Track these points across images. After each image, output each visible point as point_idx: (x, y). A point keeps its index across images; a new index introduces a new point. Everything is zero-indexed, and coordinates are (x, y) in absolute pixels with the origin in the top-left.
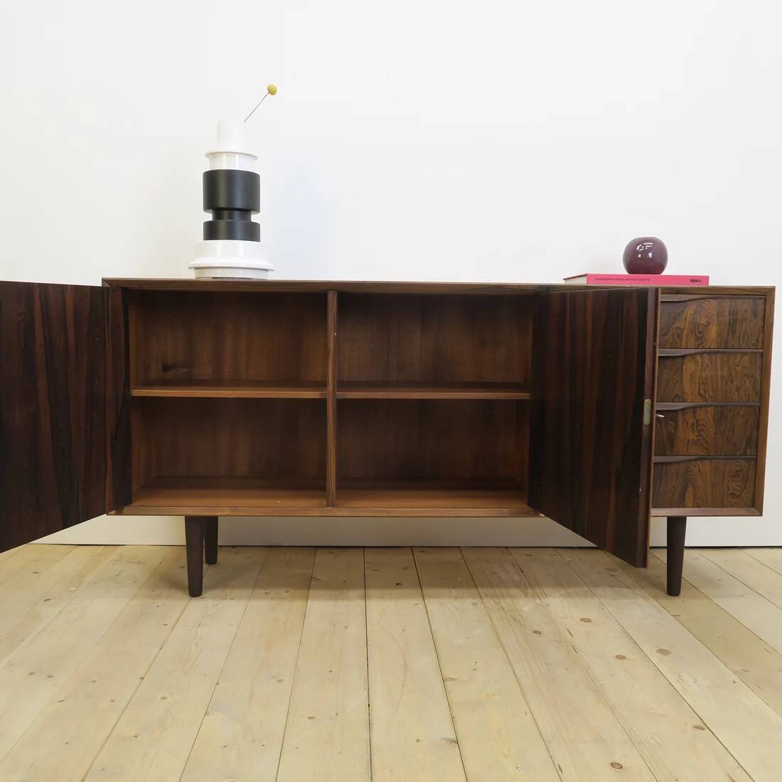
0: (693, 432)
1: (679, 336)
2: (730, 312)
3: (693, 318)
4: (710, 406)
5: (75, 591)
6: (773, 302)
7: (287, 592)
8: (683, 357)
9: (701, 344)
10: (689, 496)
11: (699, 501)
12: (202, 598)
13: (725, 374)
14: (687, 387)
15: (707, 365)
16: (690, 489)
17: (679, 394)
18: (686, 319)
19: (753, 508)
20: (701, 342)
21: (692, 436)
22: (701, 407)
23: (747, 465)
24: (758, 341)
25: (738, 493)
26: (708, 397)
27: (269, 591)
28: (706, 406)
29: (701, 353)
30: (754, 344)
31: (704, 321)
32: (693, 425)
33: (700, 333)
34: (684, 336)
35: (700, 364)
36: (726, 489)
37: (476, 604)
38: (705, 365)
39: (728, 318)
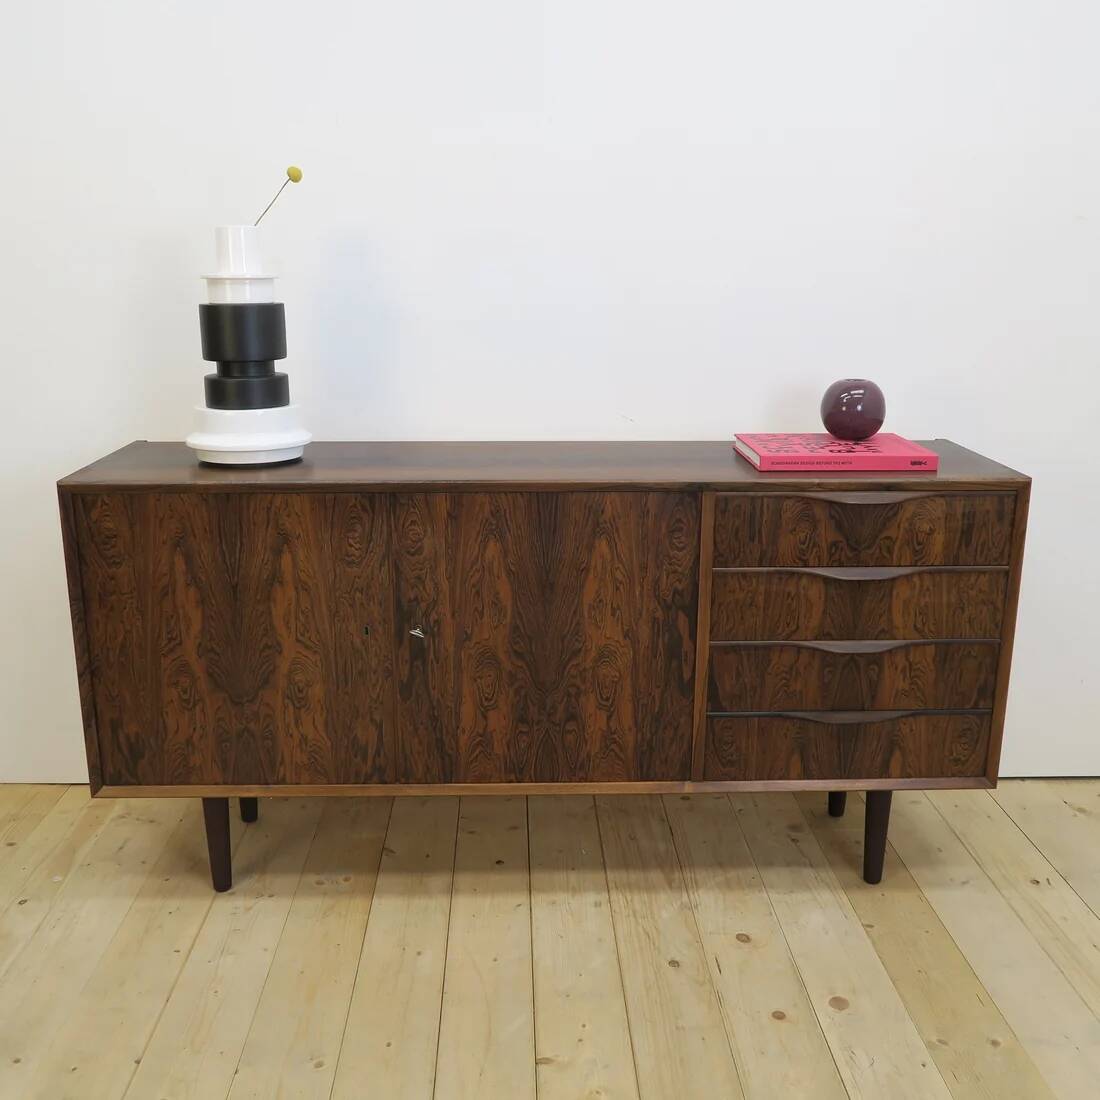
0: (904, 679)
1: (890, 551)
2: (964, 515)
3: (910, 525)
4: (932, 643)
5: (61, 883)
6: (1028, 501)
7: (346, 880)
8: (893, 580)
9: (921, 559)
10: (895, 764)
11: (909, 770)
12: (233, 894)
13: (953, 600)
14: (898, 619)
15: (928, 589)
16: (897, 754)
17: (886, 629)
18: (899, 526)
19: (984, 779)
20: (920, 556)
21: (902, 685)
22: (916, 645)
23: (979, 722)
24: (1002, 553)
25: (963, 759)
26: (926, 630)
27: (322, 878)
28: (924, 644)
29: (920, 574)
30: (996, 560)
31: (926, 527)
32: (903, 670)
33: (919, 544)
34: (896, 548)
35: (918, 586)
36: (947, 754)
37: (600, 904)
38: (925, 588)
39: (960, 523)
